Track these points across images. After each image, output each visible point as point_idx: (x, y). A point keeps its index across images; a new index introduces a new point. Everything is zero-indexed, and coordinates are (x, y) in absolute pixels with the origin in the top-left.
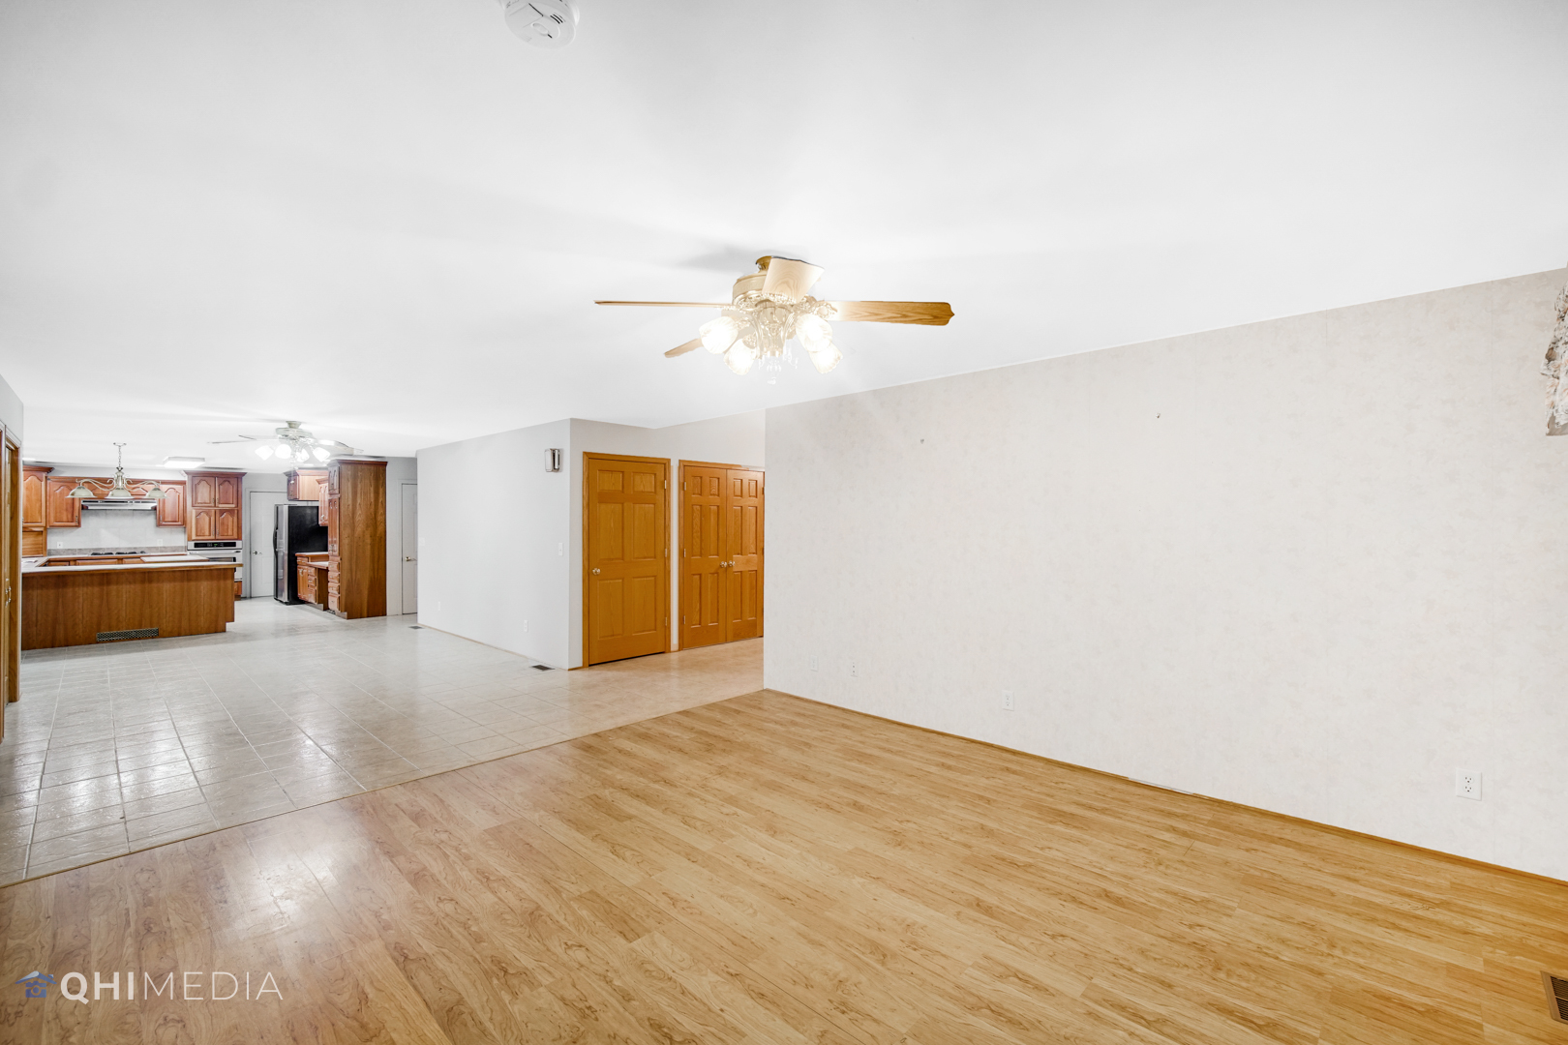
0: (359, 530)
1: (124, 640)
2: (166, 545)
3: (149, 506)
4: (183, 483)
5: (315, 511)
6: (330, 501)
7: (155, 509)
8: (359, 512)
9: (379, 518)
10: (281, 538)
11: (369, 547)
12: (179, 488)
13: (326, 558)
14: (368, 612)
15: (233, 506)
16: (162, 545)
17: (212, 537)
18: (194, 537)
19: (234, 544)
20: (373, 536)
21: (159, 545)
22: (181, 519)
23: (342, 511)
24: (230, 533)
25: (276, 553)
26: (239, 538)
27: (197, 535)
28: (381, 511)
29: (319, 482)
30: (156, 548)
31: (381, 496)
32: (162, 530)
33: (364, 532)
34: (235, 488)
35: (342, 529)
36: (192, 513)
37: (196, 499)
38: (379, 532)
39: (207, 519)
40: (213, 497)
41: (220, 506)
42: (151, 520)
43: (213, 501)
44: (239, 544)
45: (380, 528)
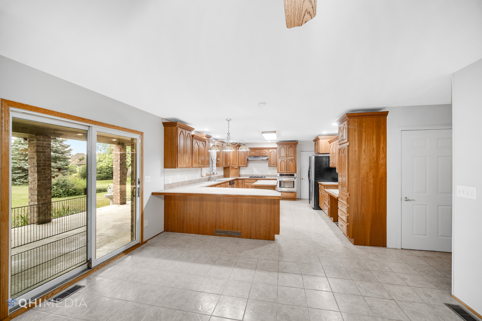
0: (364, 170)
1: (224, 236)
2: (272, 174)
3: (266, 158)
4: (276, 148)
5: (328, 159)
6: (340, 150)
7: (268, 159)
8: (363, 157)
9: (381, 162)
10: (311, 173)
11: (372, 186)
12: (275, 150)
13: (336, 187)
14: (370, 241)
15: (293, 157)
16: (271, 174)
17: (286, 171)
18: (279, 172)
19: (293, 175)
20: (375, 177)
21: (270, 174)
22: (276, 164)
23: (350, 155)
24: (292, 170)
25: (309, 181)
26: (296, 172)
27: (280, 171)
28: (382, 156)
29: (330, 142)
30: (269, 175)
31: (382, 142)
32: (271, 168)
33: (368, 173)
34: (294, 149)
35: (350, 171)
36: (279, 161)
37: (280, 155)
38: (380, 174)
39: (284, 163)
40: (286, 154)
41: (289, 157)
42: (267, 164)
43: (286, 156)
44: (295, 175)
45: (381, 170)
